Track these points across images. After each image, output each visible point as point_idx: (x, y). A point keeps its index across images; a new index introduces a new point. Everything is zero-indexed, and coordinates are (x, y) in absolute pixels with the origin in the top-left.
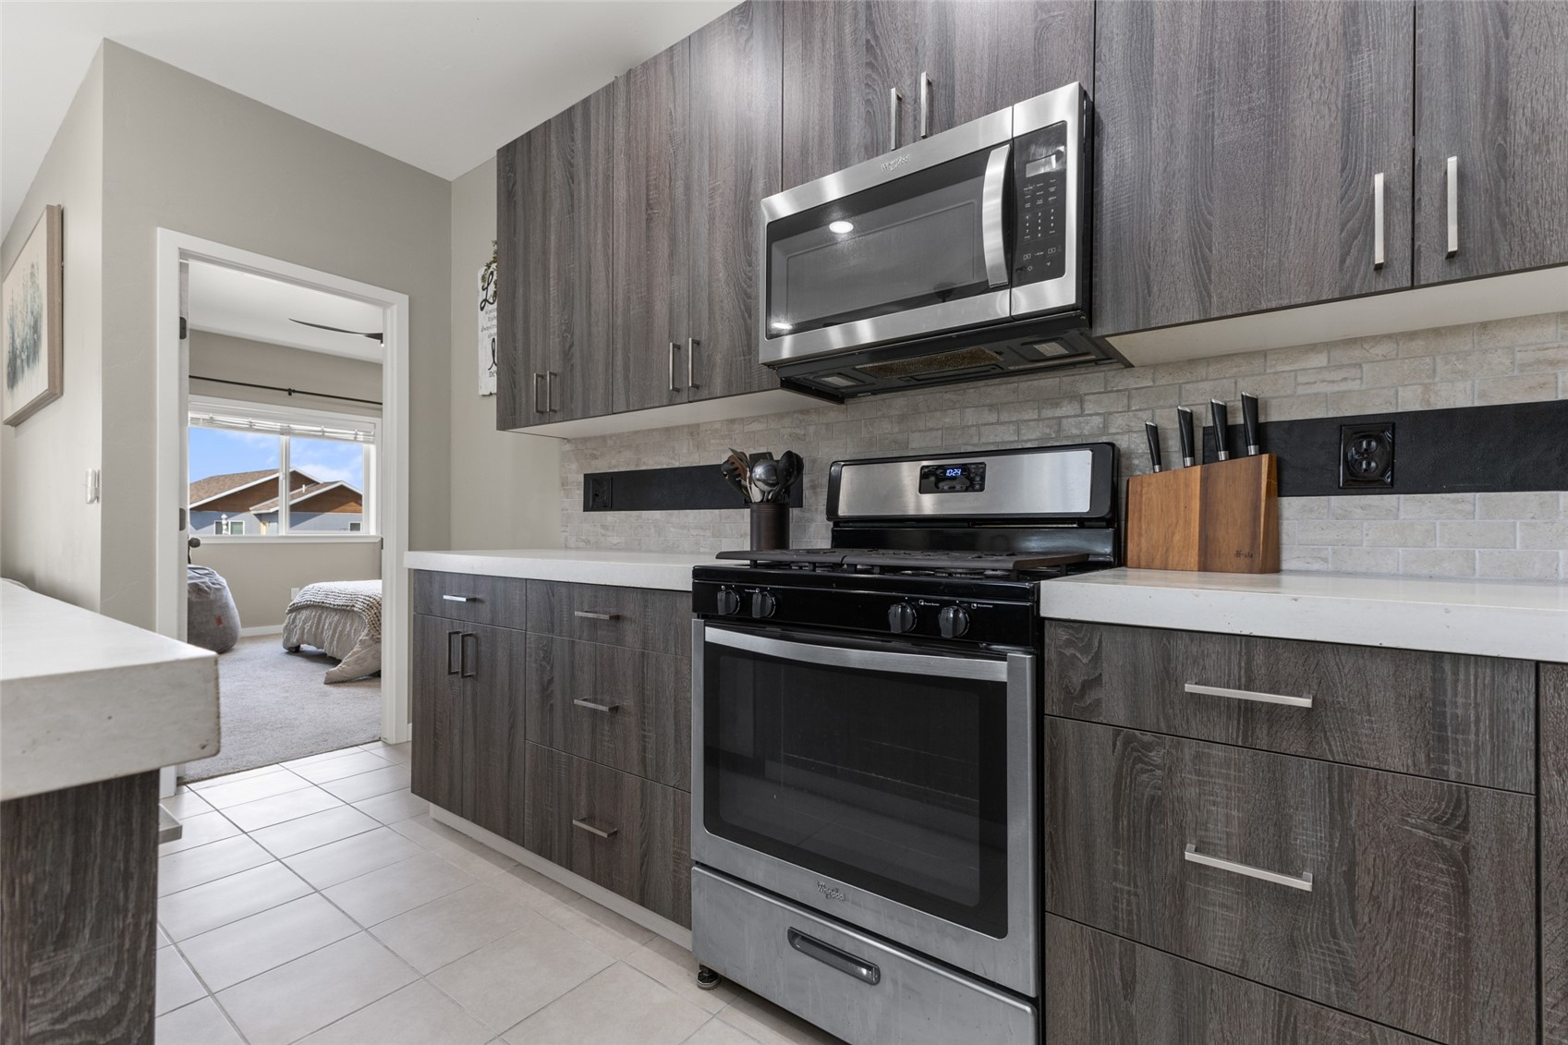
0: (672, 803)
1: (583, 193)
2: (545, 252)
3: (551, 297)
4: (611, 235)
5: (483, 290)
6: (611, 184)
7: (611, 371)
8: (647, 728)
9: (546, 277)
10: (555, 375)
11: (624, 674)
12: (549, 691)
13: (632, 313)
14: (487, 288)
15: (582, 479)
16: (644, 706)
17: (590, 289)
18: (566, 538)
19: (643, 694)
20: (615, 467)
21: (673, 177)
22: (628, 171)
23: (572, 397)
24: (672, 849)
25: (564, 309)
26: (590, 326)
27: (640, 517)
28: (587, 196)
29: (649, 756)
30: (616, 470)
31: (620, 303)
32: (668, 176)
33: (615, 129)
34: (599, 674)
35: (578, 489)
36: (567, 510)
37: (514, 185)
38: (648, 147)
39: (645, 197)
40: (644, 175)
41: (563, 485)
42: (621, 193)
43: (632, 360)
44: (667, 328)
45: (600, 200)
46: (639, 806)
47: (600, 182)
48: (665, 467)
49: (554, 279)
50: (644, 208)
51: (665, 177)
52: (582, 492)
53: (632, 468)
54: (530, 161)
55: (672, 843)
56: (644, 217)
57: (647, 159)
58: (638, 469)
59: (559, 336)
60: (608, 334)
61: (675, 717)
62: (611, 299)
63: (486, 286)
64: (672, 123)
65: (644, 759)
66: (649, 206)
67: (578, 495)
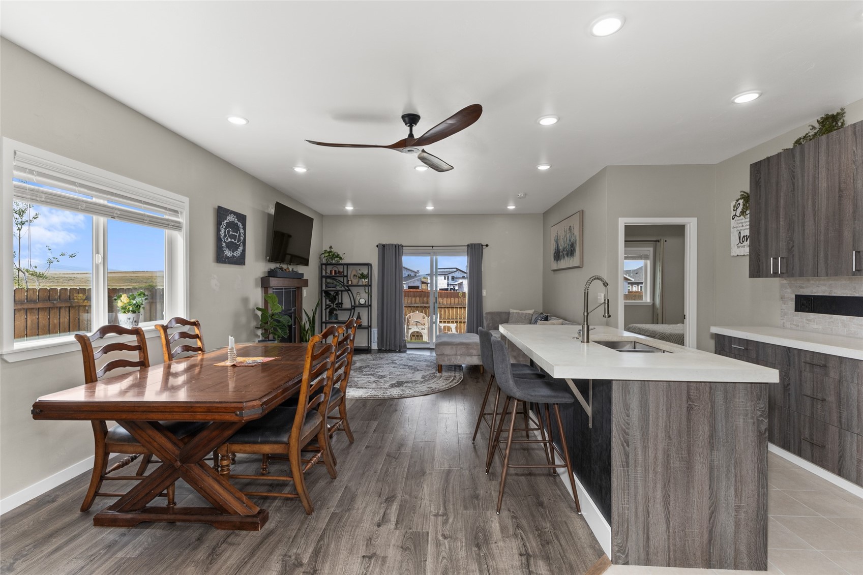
0: (856, 440)
1: (800, 183)
2: (777, 207)
3: (781, 226)
4: (817, 202)
5: (734, 211)
6: (817, 181)
7: (816, 259)
8: (842, 409)
9: (778, 217)
10: (783, 258)
11: (829, 387)
12: (788, 388)
13: (829, 235)
14: (736, 210)
15: (794, 297)
16: (840, 401)
17: (804, 223)
18: (784, 322)
19: (840, 396)
20: (815, 293)
21: (856, 179)
22: (828, 176)
23: (793, 268)
24: (856, 457)
25: (788, 231)
26: (804, 239)
27: (832, 317)
28: (803, 185)
29: (843, 420)
30: (816, 294)
31: (823, 230)
32: (852, 178)
33: (820, 157)
34: (815, 385)
35: (791, 301)
36: (784, 310)
37: (759, 179)
38: (840, 165)
39: (838, 186)
40: (837, 177)
41: (782, 298)
42: (823, 184)
43: (829, 255)
44: (851, 243)
45: (810, 187)
46: (837, 438)
47: (811, 179)
48: (848, 295)
49: (783, 218)
50: (837, 190)
51: (850, 178)
52: (794, 303)
53: (828, 295)
54: (769, 169)
55: (856, 455)
56: (837, 195)
57: (839, 170)
58: (830, 295)
59: (785, 242)
60: (815, 243)
61: (858, 408)
62: (817, 229)
63: (735, 209)
64: (855, 156)
65: (840, 421)
66: (840, 190)
67: (792, 304)
